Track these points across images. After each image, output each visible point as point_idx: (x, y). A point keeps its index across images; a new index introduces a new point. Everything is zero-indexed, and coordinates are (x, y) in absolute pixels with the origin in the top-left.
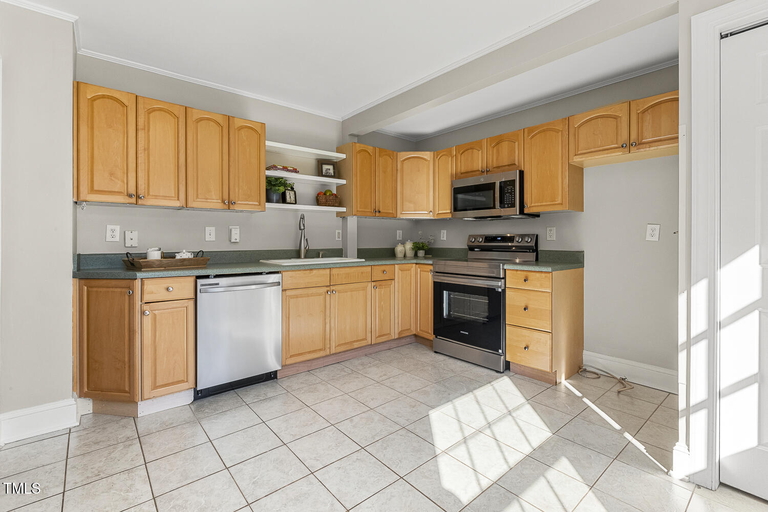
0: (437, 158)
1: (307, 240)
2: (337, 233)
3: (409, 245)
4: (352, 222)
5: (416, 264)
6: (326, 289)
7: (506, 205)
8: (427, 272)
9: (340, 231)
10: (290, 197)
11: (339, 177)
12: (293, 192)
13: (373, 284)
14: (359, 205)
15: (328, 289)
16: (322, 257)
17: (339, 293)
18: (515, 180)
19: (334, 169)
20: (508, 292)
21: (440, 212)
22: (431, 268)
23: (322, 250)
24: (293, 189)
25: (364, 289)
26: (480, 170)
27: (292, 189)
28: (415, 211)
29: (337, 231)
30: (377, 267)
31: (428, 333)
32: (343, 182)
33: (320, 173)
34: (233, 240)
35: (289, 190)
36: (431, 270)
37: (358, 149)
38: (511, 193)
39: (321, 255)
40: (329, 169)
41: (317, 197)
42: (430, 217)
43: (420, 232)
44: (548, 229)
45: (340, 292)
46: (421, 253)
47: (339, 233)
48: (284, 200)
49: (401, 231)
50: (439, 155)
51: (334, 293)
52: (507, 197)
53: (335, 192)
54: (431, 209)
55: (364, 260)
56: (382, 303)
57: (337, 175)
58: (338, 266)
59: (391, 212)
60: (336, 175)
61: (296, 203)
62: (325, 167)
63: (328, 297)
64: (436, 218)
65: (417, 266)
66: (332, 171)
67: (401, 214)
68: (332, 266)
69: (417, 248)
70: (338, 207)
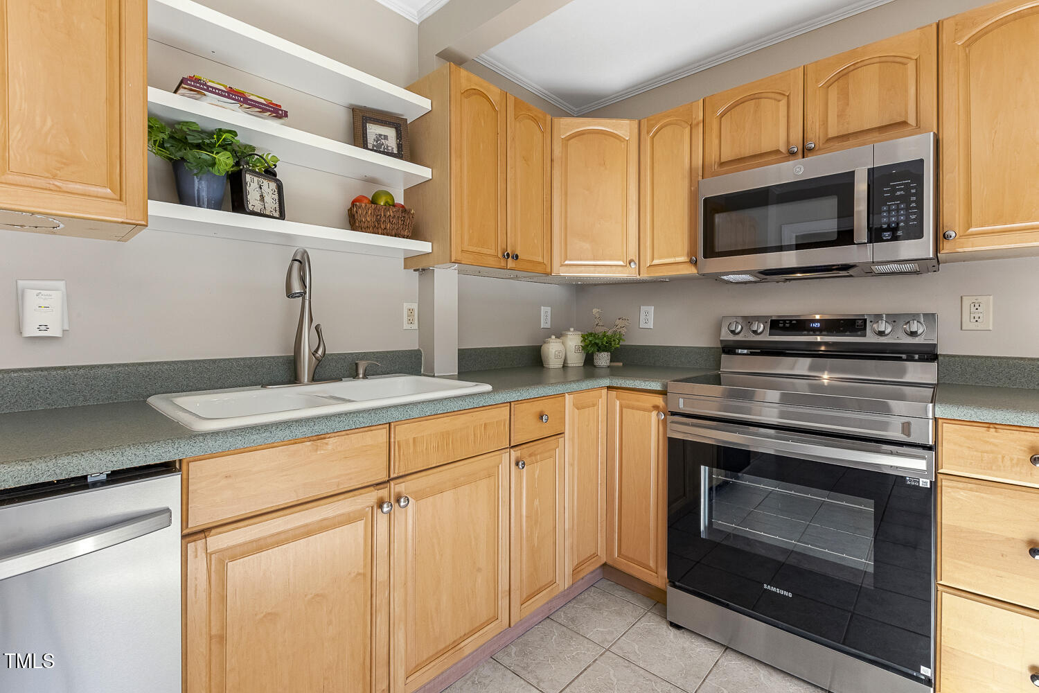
0: (648, 132)
1: (317, 328)
2: (405, 312)
3: (573, 341)
4: (446, 281)
5: (609, 388)
6: (372, 497)
7: (887, 234)
8: (644, 410)
9: (415, 306)
10: (262, 197)
11: (413, 158)
12: (273, 185)
13: (515, 454)
14: (466, 237)
15: (383, 493)
16: (365, 377)
17: (417, 499)
18: (922, 161)
19: (399, 136)
20: (946, 487)
21: (656, 262)
22: (659, 400)
23: (365, 356)
24: (275, 175)
25: (491, 474)
26: (783, 149)
27: (270, 173)
28: (594, 260)
29: (406, 306)
30: (525, 406)
31: (647, 567)
32: (425, 173)
33: (358, 138)
34: (31, 330)
35: (258, 174)
36: (656, 407)
37: (465, 85)
38: (905, 199)
39: (361, 372)
40: (386, 137)
41: (350, 210)
42: (630, 273)
43: (595, 311)
44: (967, 302)
45: (419, 496)
46: (603, 359)
47: (411, 311)
48: (238, 203)
49: (549, 309)
50: (653, 126)
51: (402, 504)
52: (889, 211)
53: (400, 199)
54: (633, 253)
55: (488, 388)
56: (537, 502)
57: (408, 149)
58: (415, 413)
59: (540, 260)
60: (405, 152)
61: (282, 216)
62: (373, 130)
63: (382, 520)
64: (645, 276)
65: (614, 393)
66: (392, 143)
67: (562, 265)
68: (396, 415)
69: (593, 345)
70: (407, 237)
